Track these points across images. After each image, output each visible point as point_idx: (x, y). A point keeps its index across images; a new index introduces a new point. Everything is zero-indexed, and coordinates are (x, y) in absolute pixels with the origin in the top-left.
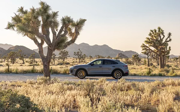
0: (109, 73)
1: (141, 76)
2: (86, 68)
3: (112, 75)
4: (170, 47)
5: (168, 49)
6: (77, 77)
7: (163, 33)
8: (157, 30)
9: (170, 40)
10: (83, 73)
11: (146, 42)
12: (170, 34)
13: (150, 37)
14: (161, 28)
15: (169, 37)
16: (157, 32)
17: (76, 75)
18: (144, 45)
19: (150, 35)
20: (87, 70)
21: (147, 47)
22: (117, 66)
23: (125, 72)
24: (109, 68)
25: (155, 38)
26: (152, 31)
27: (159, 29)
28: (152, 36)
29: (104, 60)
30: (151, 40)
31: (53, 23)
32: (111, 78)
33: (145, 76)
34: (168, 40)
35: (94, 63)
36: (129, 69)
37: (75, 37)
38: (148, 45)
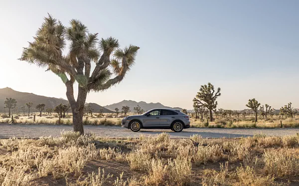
0: (168, 124)
1: (199, 128)
2: (141, 120)
3: (171, 127)
4: (216, 102)
5: (215, 104)
6: (130, 130)
7: (213, 88)
8: (208, 86)
9: (220, 94)
10: (137, 125)
11: (197, 96)
12: (219, 89)
13: (201, 92)
14: (211, 84)
15: (218, 92)
16: (207, 87)
17: (129, 127)
18: (195, 99)
19: (201, 90)
20: (142, 122)
21: (199, 101)
22: (177, 117)
23: (186, 124)
24: (168, 120)
25: (205, 93)
26: (203, 87)
27: (209, 84)
28: (203, 91)
29: (162, 110)
30: (202, 94)
31: (84, 45)
32: (170, 130)
33: (203, 128)
34: (218, 94)
35: (151, 113)
36: (190, 120)
37: (122, 72)
38: (199, 99)
